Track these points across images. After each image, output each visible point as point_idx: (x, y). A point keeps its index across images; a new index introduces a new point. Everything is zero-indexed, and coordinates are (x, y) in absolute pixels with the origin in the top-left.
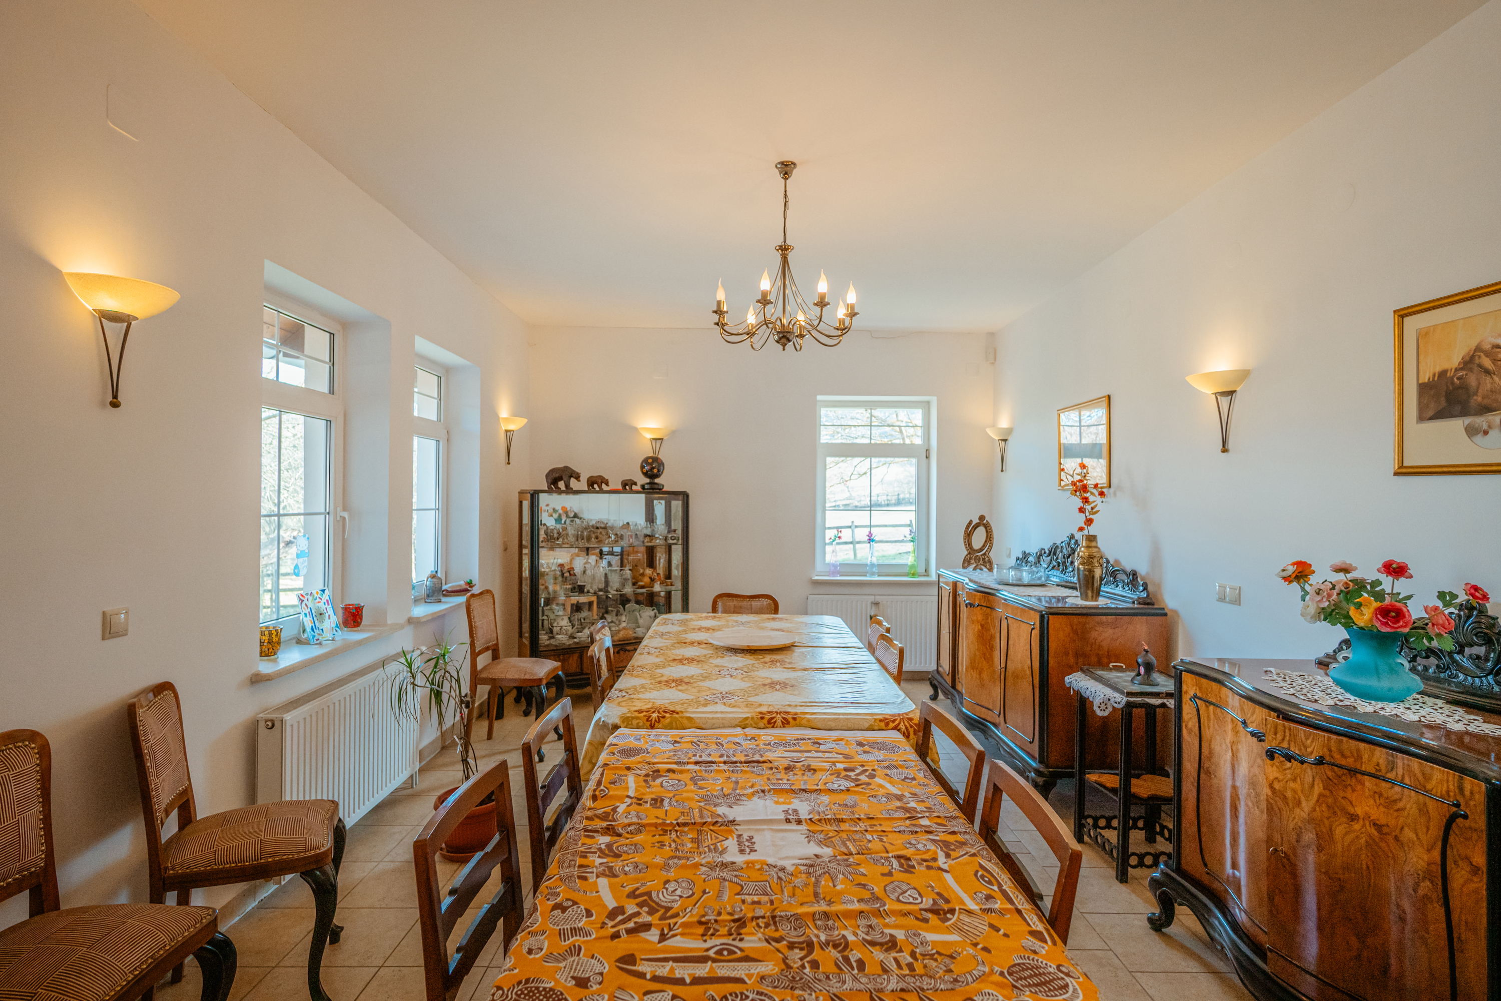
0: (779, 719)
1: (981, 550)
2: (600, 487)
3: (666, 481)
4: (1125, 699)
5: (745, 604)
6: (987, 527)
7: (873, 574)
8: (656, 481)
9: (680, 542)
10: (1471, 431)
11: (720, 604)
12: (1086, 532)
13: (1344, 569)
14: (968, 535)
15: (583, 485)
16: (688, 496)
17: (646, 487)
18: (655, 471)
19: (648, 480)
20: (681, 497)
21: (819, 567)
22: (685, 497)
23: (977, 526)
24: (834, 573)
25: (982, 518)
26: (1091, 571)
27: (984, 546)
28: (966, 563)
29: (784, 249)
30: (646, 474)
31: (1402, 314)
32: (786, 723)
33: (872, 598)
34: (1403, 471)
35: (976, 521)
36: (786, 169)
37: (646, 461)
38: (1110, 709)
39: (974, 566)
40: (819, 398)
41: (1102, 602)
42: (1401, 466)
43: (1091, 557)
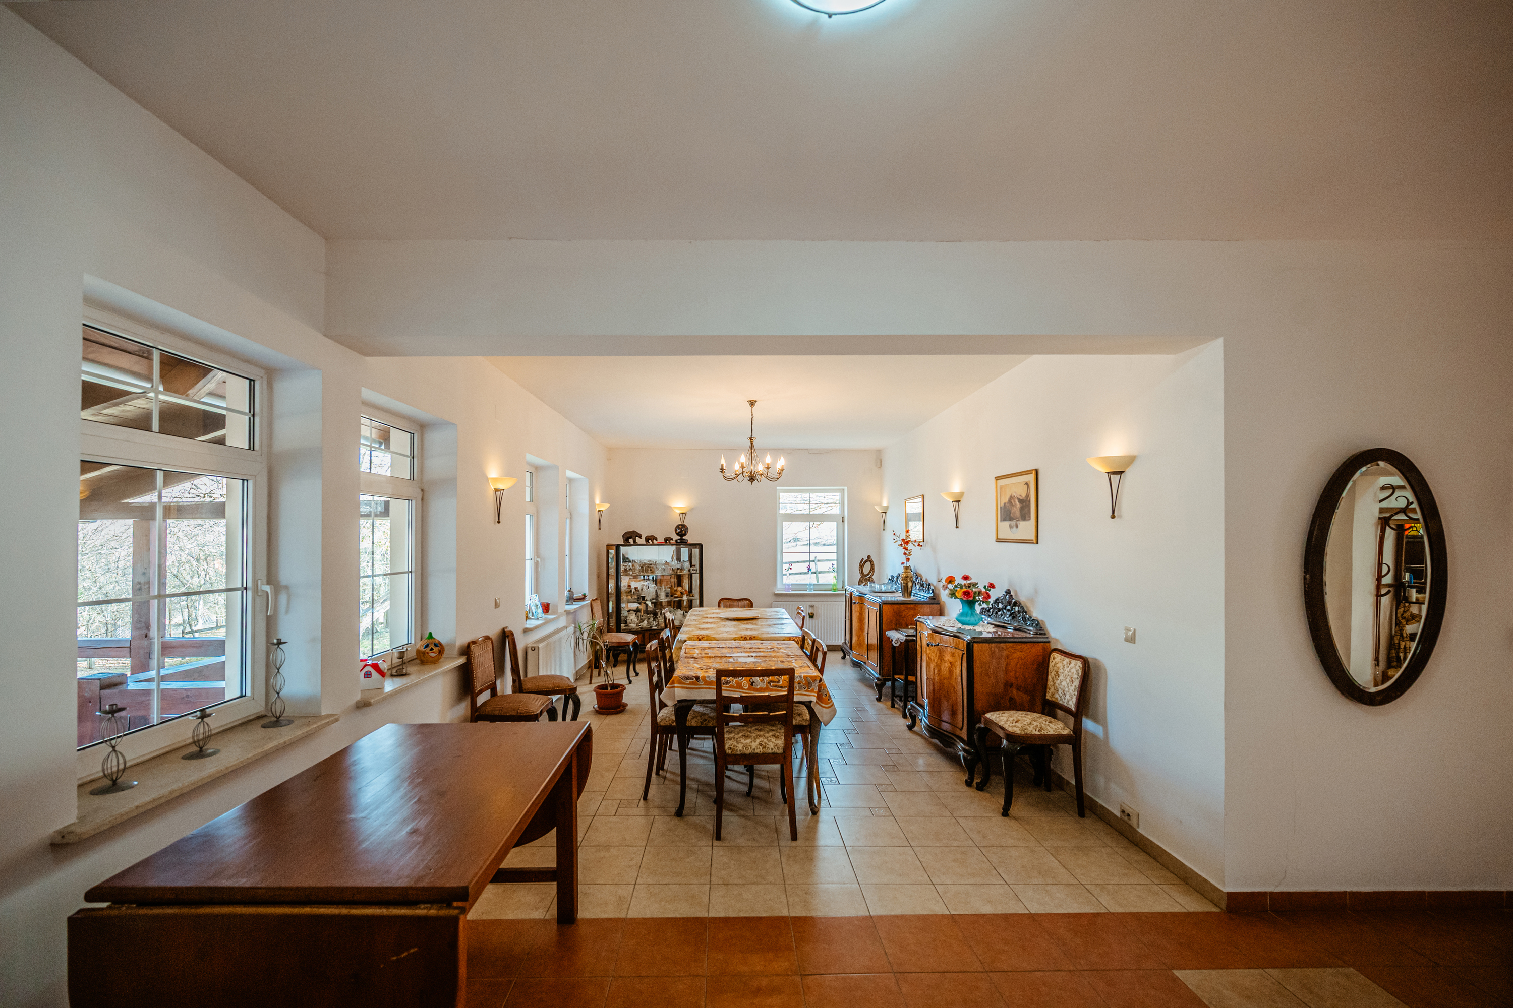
0: (748, 638)
1: (868, 575)
2: (652, 542)
3: (690, 538)
4: (905, 638)
5: (735, 603)
6: (871, 562)
7: (811, 590)
8: (684, 538)
9: (698, 572)
10: (1011, 527)
11: (722, 603)
12: (905, 565)
13: (966, 578)
14: (861, 567)
15: (643, 541)
16: (702, 546)
17: (678, 541)
18: (684, 532)
19: (679, 538)
20: (698, 546)
21: (779, 586)
22: (700, 546)
23: (866, 562)
24: (788, 589)
25: (869, 557)
26: (907, 584)
27: (870, 572)
28: (860, 582)
29: (751, 439)
30: (678, 534)
31: (997, 478)
32: (751, 639)
33: (809, 603)
34: (999, 540)
35: (865, 559)
36: (752, 403)
37: (678, 526)
38: (899, 643)
39: (863, 584)
40: (778, 488)
41: (912, 598)
42: (997, 539)
43: (907, 577)
